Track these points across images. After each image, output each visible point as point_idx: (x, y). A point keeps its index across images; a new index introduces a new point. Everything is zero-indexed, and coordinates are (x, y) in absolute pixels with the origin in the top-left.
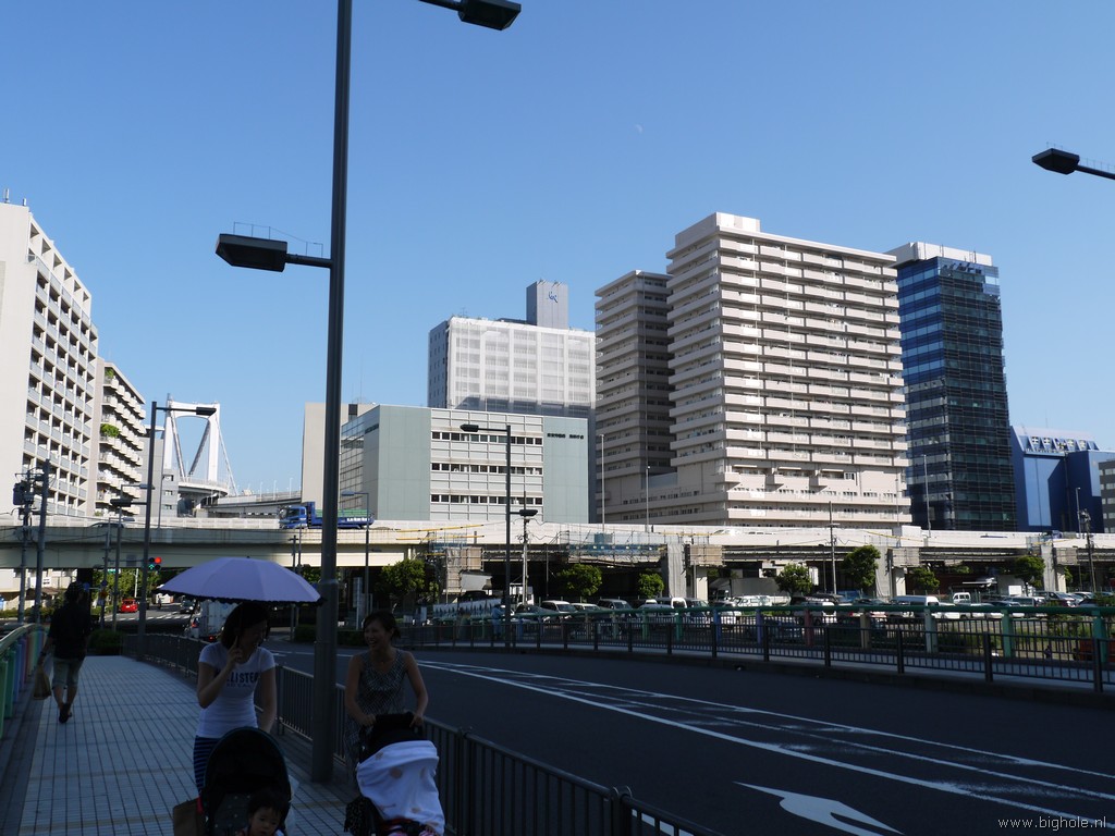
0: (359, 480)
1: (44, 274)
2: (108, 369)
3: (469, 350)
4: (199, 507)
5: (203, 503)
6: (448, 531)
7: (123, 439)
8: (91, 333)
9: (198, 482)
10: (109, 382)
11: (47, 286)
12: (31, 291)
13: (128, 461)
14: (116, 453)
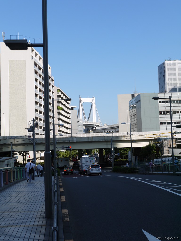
0: (136, 119)
1: (36, 62)
2: (58, 90)
3: (172, 72)
4: (91, 130)
5: (92, 129)
6: (163, 134)
7: (64, 111)
8: (52, 79)
9: (90, 123)
10: (59, 93)
11: (38, 66)
12: (33, 68)
13: (66, 117)
14: (62, 115)
